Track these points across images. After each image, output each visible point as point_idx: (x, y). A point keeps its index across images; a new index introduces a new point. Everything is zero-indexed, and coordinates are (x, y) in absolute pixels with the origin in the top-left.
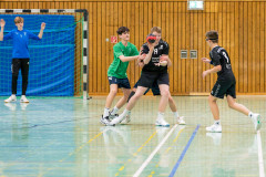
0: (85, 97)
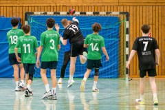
0: (127, 79)
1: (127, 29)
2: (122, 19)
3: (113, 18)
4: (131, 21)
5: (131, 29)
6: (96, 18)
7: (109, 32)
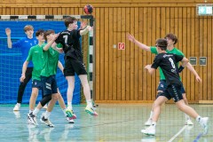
1: (91, 38)
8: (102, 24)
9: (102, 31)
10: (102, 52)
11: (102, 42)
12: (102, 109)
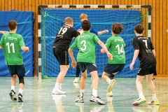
1: (150, 24)
2: (143, 13)
3: (134, 11)
4: (154, 15)
5: (154, 23)
6: (116, 12)
7: (130, 27)
8: (157, 12)
9: (158, 18)
10: (158, 35)
11: (158, 27)
12: (157, 81)
